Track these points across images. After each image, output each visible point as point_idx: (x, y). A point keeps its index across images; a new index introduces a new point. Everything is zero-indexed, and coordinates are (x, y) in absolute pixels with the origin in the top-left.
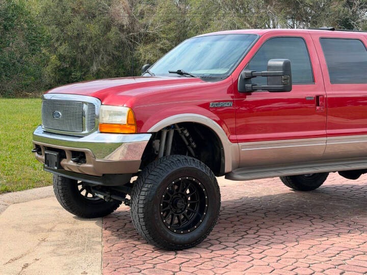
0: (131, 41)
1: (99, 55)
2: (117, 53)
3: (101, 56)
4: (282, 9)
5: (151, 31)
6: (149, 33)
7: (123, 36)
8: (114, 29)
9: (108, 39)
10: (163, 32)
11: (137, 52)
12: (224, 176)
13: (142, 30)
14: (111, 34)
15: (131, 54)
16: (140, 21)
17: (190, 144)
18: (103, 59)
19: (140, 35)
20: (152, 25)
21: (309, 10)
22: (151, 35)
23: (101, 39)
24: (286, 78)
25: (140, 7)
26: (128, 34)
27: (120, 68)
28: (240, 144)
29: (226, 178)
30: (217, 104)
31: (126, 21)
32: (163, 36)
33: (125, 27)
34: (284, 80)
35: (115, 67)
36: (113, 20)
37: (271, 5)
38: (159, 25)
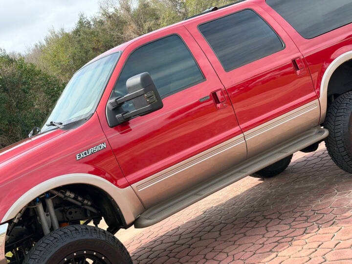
12: (133, 226)
17: (83, 204)
24: (149, 95)
28: (134, 185)
29: (136, 227)
30: (85, 154)
34: (148, 98)
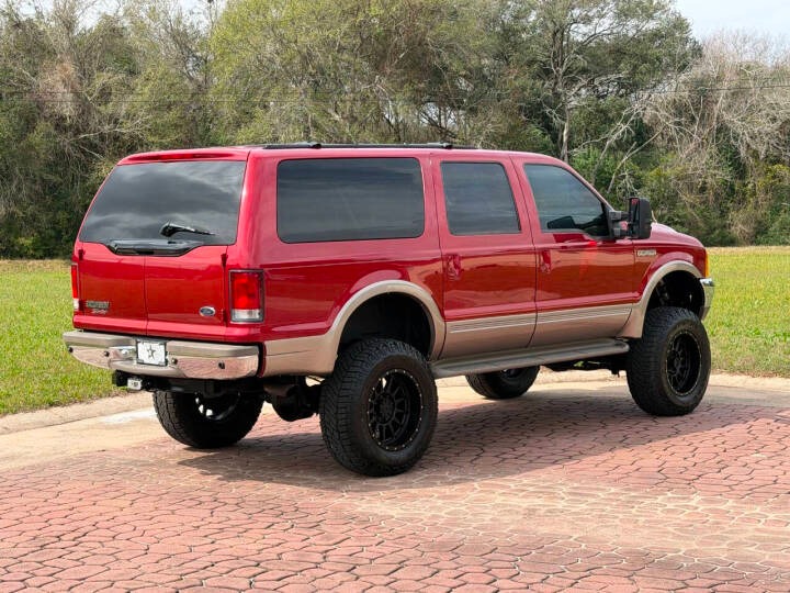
0: (84, 152)
1: (11, 181)
2: (51, 177)
3: (15, 183)
4: (403, 83)
5: (126, 129)
6: (123, 134)
7: (66, 141)
8: (42, 126)
9: (31, 147)
10: (154, 131)
11: (94, 175)
13: (106, 128)
14: (35, 138)
15: (84, 180)
16: (102, 108)
18: (19, 190)
19: (102, 138)
20: (128, 116)
21: (463, 84)
22: (126, 138)
23: (14, 148)
25: (101, 79)
26: (75, 135)
27: (59, 209)
31: (68, 110)
32: (152, 139)
33: (68, 121)
35: (49, 209)
36: (40, 106)
37: (384, 75)
38: (143, 115)
